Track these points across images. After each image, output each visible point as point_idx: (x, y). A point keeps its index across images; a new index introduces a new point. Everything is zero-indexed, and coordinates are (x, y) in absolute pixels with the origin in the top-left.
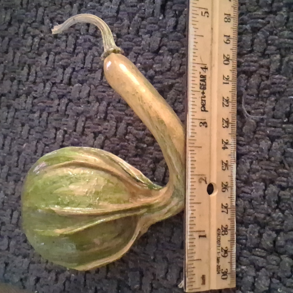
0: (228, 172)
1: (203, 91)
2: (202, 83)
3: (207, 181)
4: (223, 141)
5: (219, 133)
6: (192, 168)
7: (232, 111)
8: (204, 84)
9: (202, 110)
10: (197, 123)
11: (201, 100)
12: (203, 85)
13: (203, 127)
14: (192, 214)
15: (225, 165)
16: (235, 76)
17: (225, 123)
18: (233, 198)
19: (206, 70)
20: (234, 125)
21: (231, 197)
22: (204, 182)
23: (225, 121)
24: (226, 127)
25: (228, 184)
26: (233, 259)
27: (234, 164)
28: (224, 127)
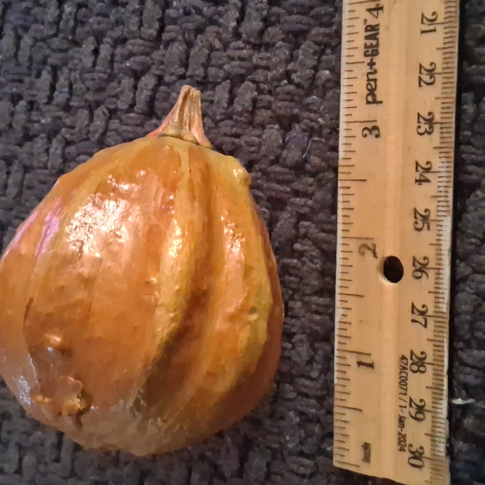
0: (428, 236)
1: (372, 60)
2: (369, 42)
3: (377, 250)
4: (417, 164)
5: (407, 149)
6: (344, 223)
7: (443, 93)
8: (374, 42)
9: (368, 102)
10: (357, 129)
11: (366, 78)
12: (371, 46)
13: (371, 138)
14: (344, 315)
15: (422, 218)
16: (453, 9)
17: (425, 124)
18: (441, 296)
19: (380, 11)
20: (447, 125)
21: (436, 293)
22: (372, 254)
23: (424, 119)
24: (426, 134)
25: (428, 262)
26: (438, 429)
27: (446, 216)
28: (421, 134)
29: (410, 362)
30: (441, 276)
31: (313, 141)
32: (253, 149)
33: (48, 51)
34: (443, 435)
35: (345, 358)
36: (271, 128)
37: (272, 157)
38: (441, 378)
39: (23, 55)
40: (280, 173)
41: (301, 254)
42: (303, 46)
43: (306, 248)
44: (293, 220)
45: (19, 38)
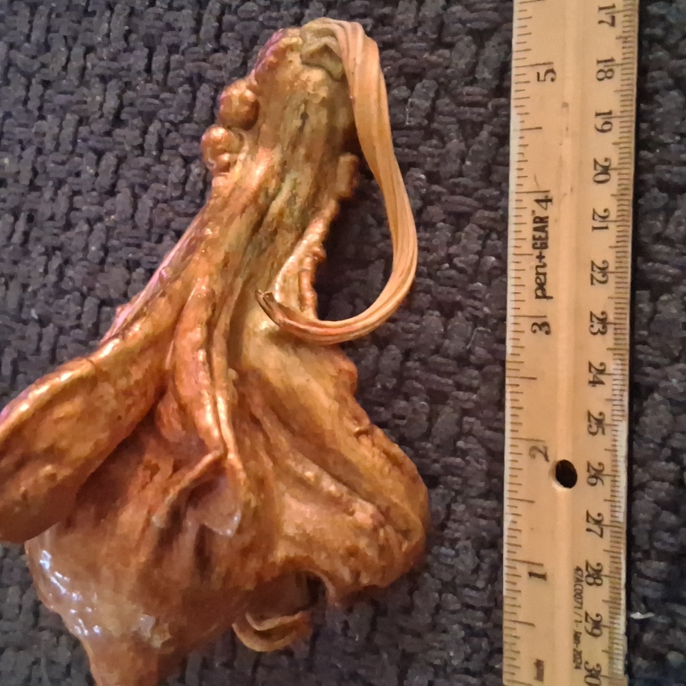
0: (602, 441)
1: (541, 253)
2: (538, 234)
3: (549, 454)
4: (590, 365)
5: (580, 348)
6: (512, 423)
7: (616, 293)
8: (543, 235)
9: (538, 297)
10: (526, 325)
11: (535, 272)
12: (540, 238)
13: (541, 334)
14: (514, 522)
15: (596, 422)
16: (626, 208)
17: (598, 323)
18: (617, 504)
19: (549, 203)
20: (621, 326)
21: (612, 501)
22: (543, 458)
23: (598, 319)
24: (599, 334)
25: (603, 469)
26: (615, 646)
27: (621, 421)
28: (595, 334)
29: (585, 573)
30: (617, 484)
31: (478, 331)
32: (410, 336)
33: (171, 215)
34: (621, 652)
35: (515, 568)
36: (432, 315)
37: (433, 347)
38: (618, 591)
39: (142, 217)
40: (442, 364)
41: (464, 453)
42: (467, 229)
43: (470, 446)
44: (456, 416)
45: (136, 197)
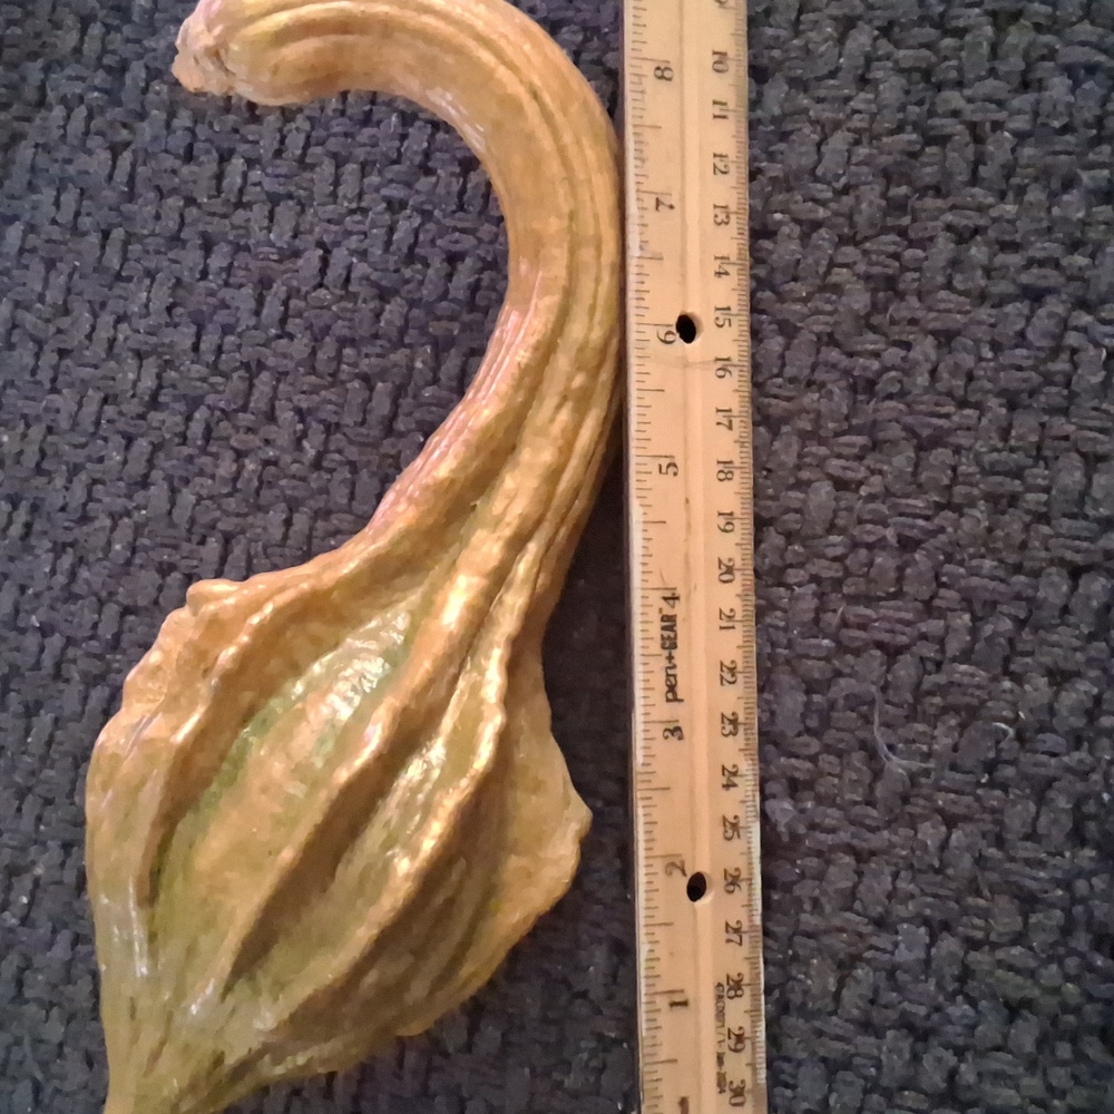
0: (738, 845)
1: (670, 653)
2: (666, 634)
3: (686, 868)
4: (724, 768)
5: (712, 749)
7: (745, 693)
8: (672, 635)
9: (668, 700)
10: (657, 730)
11: (665, 673)
12: (669, 638)
13: (673, 740)
15: (731, 826)
16: (750, 608)
17: (729, 724)
18: (754, 909)
19: (676, 602)
20: (751, 726)
21: (748, 905)
22: (680, 874)
23: (728, 719)
24: (731, 735)
25: (740, 874)
26: (757, 1055)
27: (755, 822)
28: (726, 736)
29: (726, 988)
30: (753, 888)
34: (763, 1060)
35: (655, 1002)
38: (758, 998)
